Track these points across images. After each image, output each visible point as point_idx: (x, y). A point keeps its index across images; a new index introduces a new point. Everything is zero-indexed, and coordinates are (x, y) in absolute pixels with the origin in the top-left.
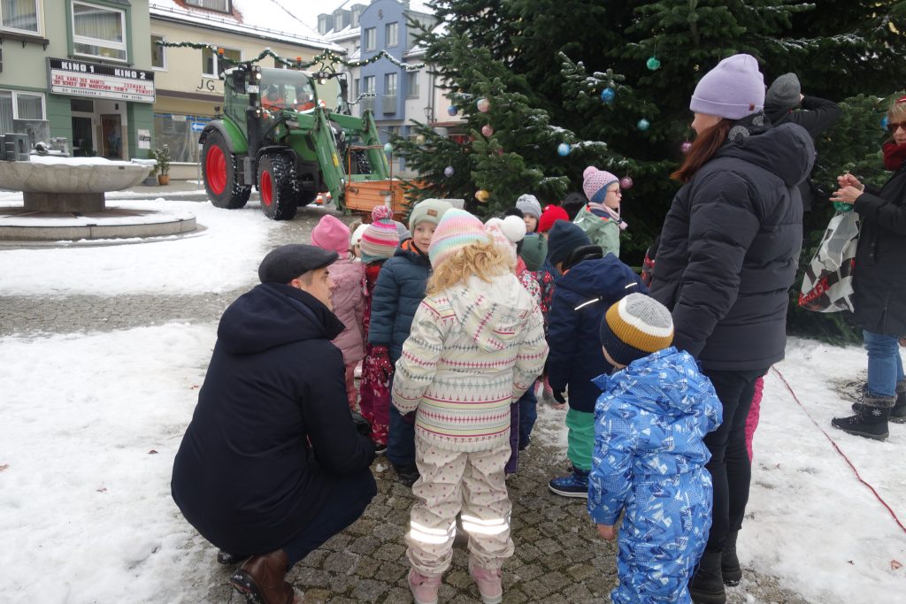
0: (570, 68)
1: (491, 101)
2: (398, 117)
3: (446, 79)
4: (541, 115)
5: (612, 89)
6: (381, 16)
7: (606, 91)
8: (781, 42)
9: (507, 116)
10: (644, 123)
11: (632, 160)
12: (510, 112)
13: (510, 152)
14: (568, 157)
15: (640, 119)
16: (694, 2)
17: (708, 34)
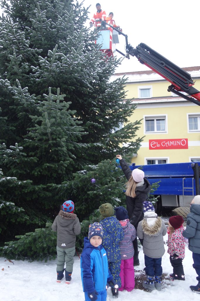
8: (79, 144)
16: (49, 125)
17: (54, 137)
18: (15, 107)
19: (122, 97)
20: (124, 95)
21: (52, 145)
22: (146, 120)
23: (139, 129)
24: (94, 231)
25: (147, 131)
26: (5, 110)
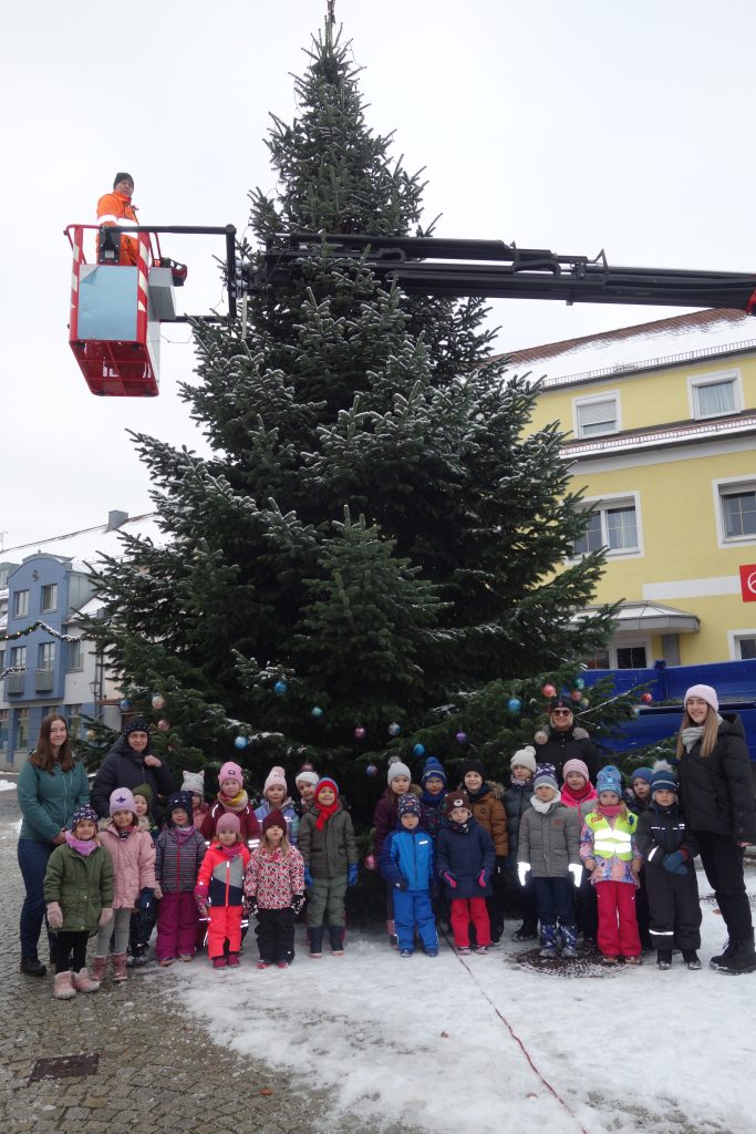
0: (243, 663)
1: (166, 697)
2: (55, 695)
3: (118, 671)
4: (216, 710)
5: (284, 682)
6: (36, 577)
7: (279, 684)
9: (183, 711)
10: (317, 711)
11: (310, 746)
12: (186, 707)
13: (189, 746)
14: (247, 748)
15: (313, 707)
16: (346, 601)
17: (362, 628)
18: (270, 558)
19: (559, 481)
20: (563, 477)
21: (360, 646)
22: (725, 497)
23: (600, 579)
24: (404, 807)
25: (729, 534)
26: (248, 566)
